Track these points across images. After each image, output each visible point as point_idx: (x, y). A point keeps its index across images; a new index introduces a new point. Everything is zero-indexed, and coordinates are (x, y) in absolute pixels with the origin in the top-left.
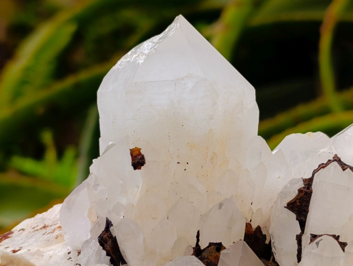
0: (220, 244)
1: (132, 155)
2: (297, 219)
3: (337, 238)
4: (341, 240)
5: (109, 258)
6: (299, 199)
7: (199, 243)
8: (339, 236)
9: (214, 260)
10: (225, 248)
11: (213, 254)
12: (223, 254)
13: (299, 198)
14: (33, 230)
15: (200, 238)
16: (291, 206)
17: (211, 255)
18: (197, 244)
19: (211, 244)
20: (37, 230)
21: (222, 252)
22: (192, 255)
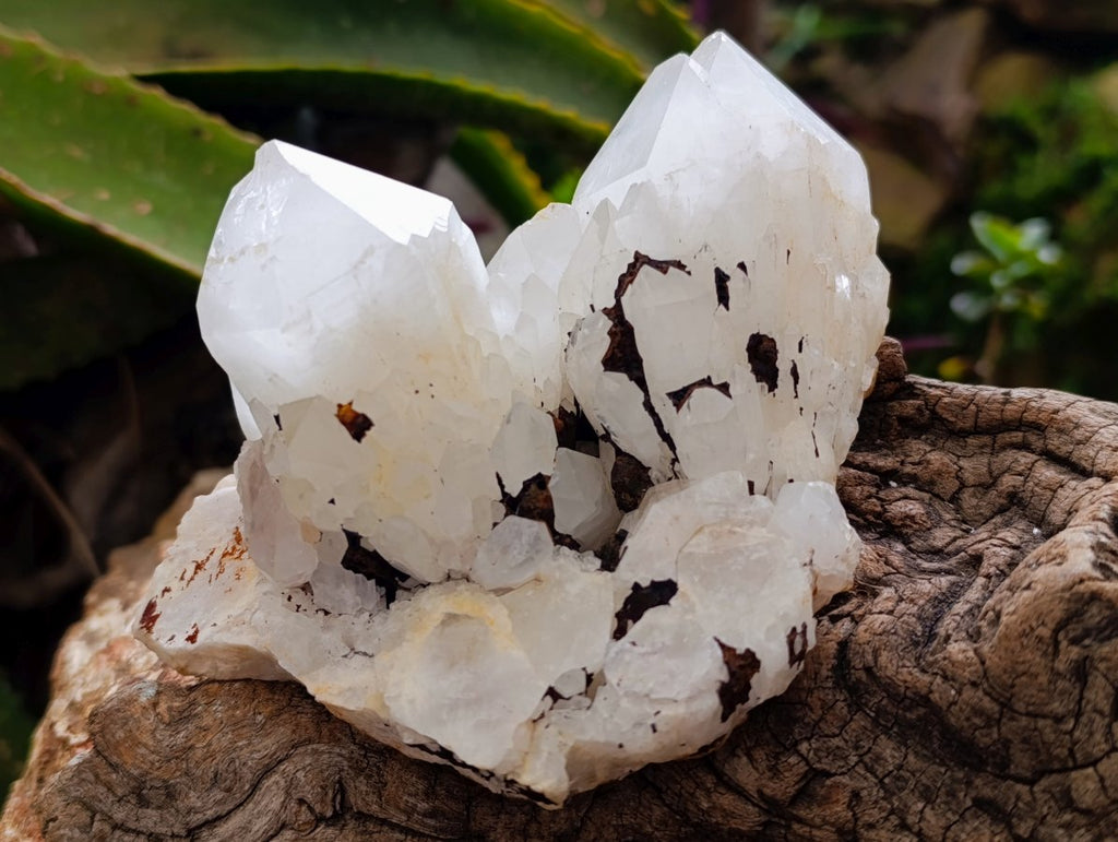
0: (540, 475)
1: (343, 422)
2: (631, 379)
3: (707, 382)
4: (715, 382)
5: (373, 582)
6: (617, 347)
7: (506, 490)
8: (709, 378)
9: (546, 506)
10: (549, 478)
11: (541, 497)
12: (553, 487)
13: (615, 345)
14: (185, 582)
15: (504, 483)
16: (610, 363)
17: (538, 501)
18: (505, 494)
19: (527, 485)
20: (192, 579)
21: (551, 485)
22: (506, 515)
